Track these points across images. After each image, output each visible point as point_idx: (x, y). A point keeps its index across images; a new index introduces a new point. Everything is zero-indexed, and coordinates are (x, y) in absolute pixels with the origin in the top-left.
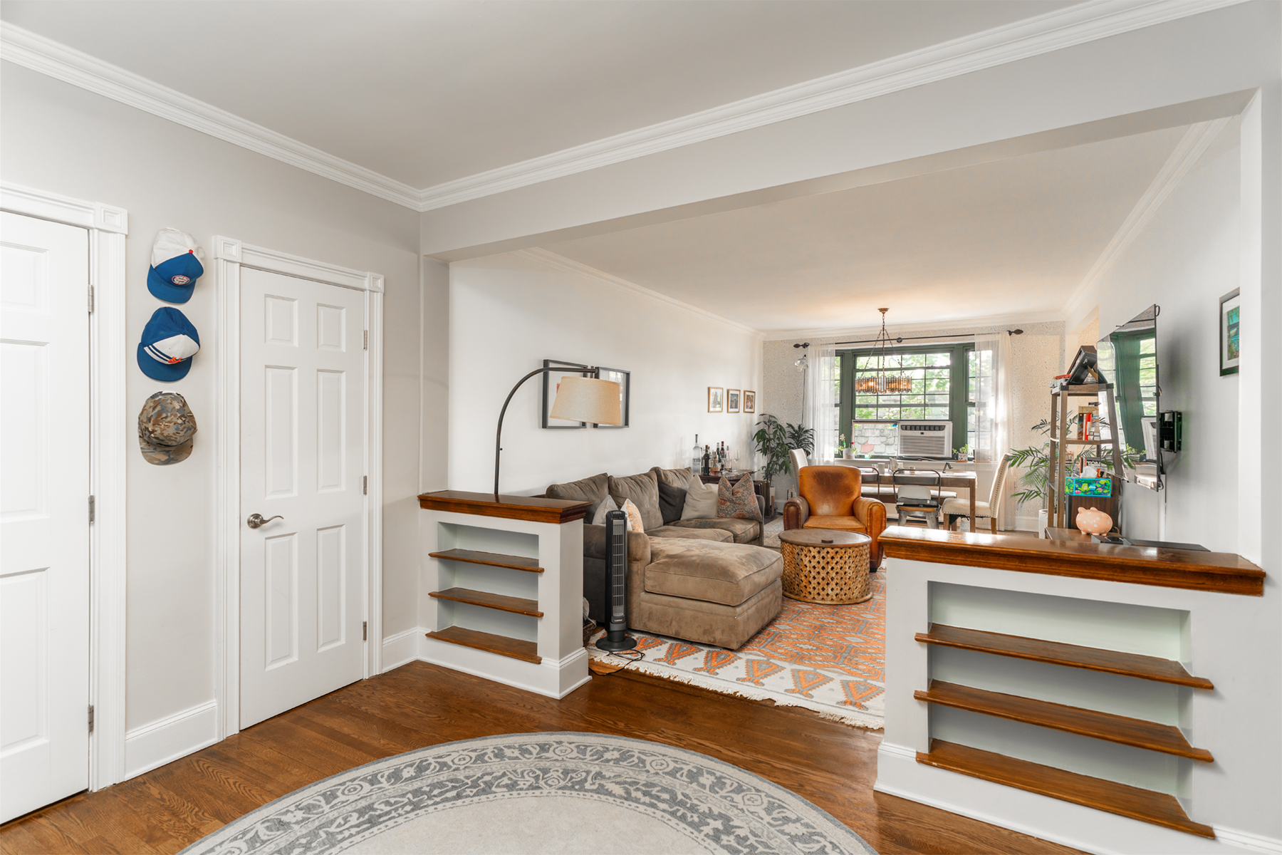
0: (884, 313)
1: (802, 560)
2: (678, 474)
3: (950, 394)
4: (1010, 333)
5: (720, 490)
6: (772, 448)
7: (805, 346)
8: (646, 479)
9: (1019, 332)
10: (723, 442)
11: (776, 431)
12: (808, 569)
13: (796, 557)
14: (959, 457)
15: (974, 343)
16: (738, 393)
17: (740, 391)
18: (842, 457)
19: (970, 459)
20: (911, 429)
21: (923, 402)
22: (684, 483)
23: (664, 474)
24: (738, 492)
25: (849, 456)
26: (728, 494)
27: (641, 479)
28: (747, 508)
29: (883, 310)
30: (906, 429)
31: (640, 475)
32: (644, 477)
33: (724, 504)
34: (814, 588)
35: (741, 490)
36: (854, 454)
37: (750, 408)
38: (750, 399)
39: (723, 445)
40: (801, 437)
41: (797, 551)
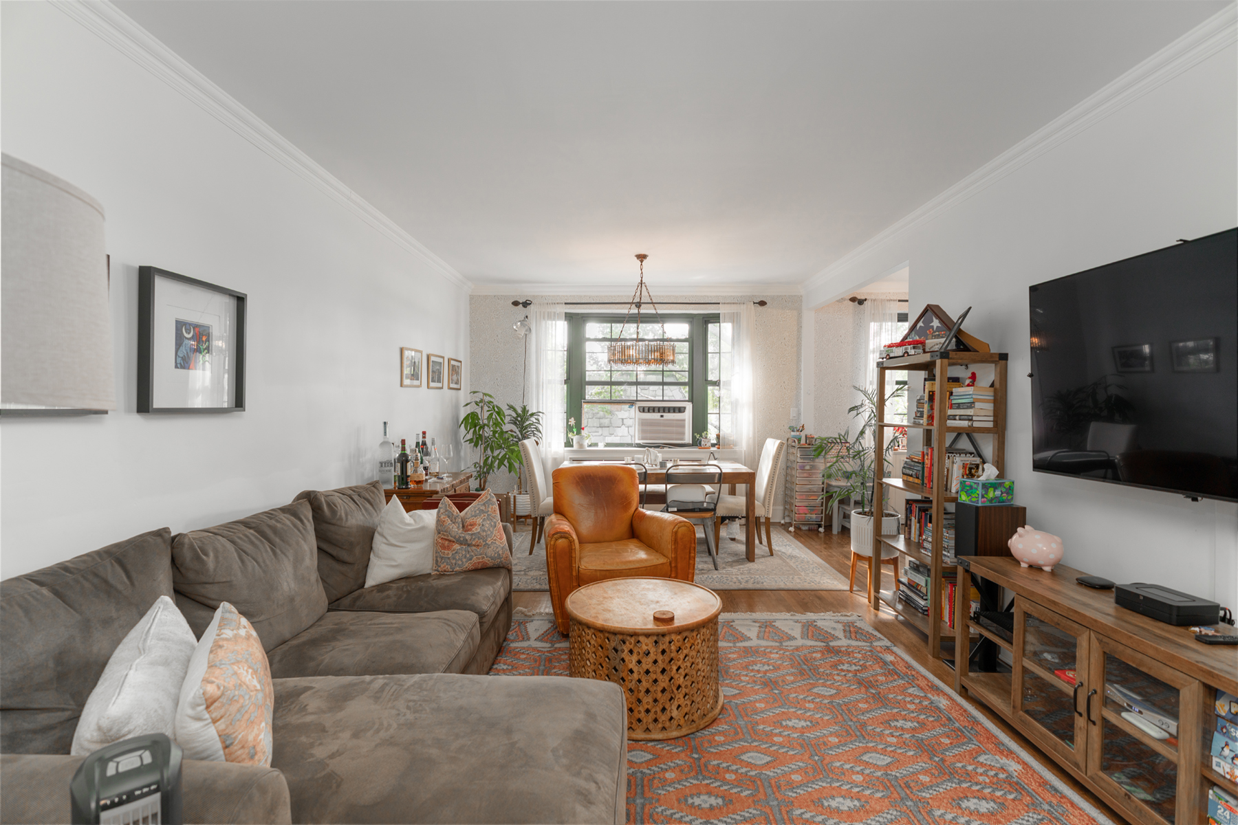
0: (642, 262)
1: (623, 660)
2: (356, 497)
3: (689, 371)
4: (754, 303)
5: (439, 522)
6: (486, 438)
7: (526, 304)
8: (286, 519)
9: (762, 303)
10: (424, 433)
11: (491, 414)
12: (636, 676)
13: (612, 654)
14: (703, 443)
15: (719, 314)
16: (440, 360)
17: (443, 358)
18: (572, 446)
19: (713, 445)
20: (649, 411)
21: (661, 381)
22: (370, 514)
23: (329, 505)
24: (473, 525)
25: (581, 445)
26: (456, 530)
27: (273, 522)
28: (490, 552)
29: (642, 257)
30: (644, 411)
31: (270, 514)
32: (282, 516)
33: (448, 548)
34: (648, 711)
35: (479, 521)
36: (586, 442)
37: (456, 383)
38: (455, 370)
39: (424, 437)
40: (524, 422)
41: (613, 644)
